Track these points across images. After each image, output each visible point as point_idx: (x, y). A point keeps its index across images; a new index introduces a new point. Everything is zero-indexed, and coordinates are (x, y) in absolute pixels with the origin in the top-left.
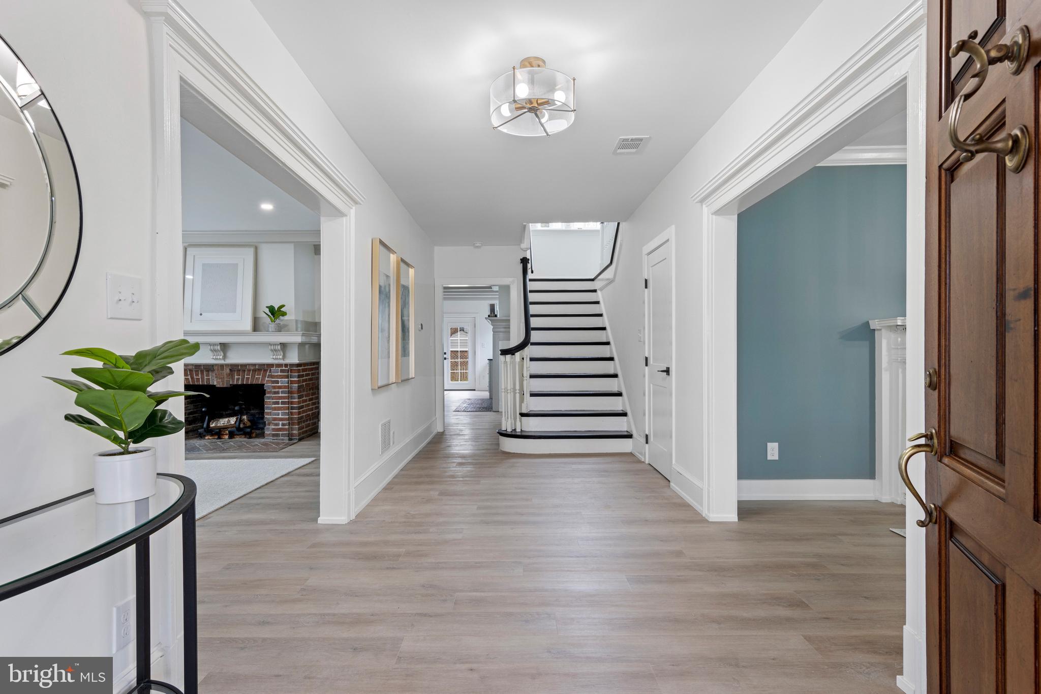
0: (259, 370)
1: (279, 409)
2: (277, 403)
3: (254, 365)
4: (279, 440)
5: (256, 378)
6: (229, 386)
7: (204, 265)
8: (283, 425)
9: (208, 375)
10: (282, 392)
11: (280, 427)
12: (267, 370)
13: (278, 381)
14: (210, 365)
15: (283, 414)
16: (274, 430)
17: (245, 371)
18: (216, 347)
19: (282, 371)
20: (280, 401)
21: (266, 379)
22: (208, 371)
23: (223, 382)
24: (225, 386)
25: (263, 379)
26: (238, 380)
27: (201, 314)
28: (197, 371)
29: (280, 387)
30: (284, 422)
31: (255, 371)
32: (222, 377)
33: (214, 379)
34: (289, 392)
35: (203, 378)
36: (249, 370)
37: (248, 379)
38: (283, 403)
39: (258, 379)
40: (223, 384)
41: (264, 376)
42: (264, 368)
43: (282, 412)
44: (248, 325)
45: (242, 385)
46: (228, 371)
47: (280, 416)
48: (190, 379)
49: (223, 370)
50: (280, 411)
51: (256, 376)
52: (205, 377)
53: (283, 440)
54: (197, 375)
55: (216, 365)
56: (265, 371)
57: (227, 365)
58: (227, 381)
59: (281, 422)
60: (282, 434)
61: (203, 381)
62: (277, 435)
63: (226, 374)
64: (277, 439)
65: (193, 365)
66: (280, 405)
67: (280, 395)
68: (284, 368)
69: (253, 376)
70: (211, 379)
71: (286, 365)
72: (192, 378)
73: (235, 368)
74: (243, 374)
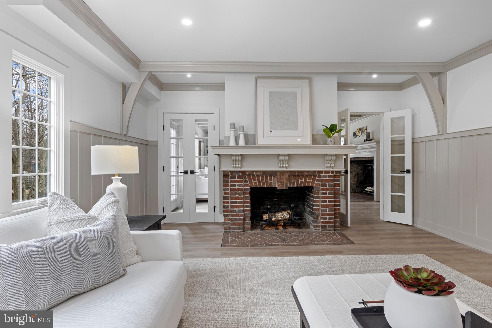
0: (310, 176)
1: (327, 206)
2: (325, 202)
3: (308, 172)
4: (327, 230)
5: (308, 182)
6: (287, 188)
7: (271, 93)
8: (330, 218)
9: (271, 180)
10: (329, 193)
11: (328, 220)
12: (316, 176)
13: (326, 184)
14: (274, 172)
15: (330, 210)
16: (322, 222)
17: (299, 176)
18: (285, 157)
19: (329, 176)
20: (328, 200)
21: (315, 183)
22: (271, 176)
23: (283, 185)
24: (284, 188)
25: (313, 183)
26: (293, 183)
27: (271, 132)
28: (262, 177)
29: (327, 189)
30: (330, 216)
31: (306, 176)
32: (283, 181)
33: (276, 183)
34: (335, 193)
35: (267, 182)
36: (302, 176)
37: (301, 182)
38: (330, 201)
39: (309, 182)
40: (283, 187)
41: (314, 180)
42: (315, 174)
43: (329, 209)
44: (308, 141)
45: (297, 188)
46: (287, 176)
47: (327, 212)
48: (257, 183)
49: (284, 176)
50: (327, 208)
51: (308, 181)
52: (269, 181)
53: (329, 230)
54: (263, 179)
55: (279, 172)
56: (315, 176)
57: (287, 172)
58: (285, 184)
59: (328, 217)
60: (329, 226)
61: (267, 184)
62: (325, 227)
63: (286, 179)
64: (325, 230)
65: (261, 171)
66: (327, 203)
67: (328, 195)
68: (331, 174)
69: (305, 180)
70: (273, 183)
71: (332, 172)
72: (259, 182)
73: (293, 174)
74: (298, 179)
